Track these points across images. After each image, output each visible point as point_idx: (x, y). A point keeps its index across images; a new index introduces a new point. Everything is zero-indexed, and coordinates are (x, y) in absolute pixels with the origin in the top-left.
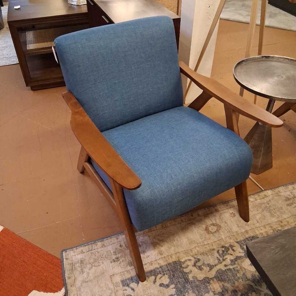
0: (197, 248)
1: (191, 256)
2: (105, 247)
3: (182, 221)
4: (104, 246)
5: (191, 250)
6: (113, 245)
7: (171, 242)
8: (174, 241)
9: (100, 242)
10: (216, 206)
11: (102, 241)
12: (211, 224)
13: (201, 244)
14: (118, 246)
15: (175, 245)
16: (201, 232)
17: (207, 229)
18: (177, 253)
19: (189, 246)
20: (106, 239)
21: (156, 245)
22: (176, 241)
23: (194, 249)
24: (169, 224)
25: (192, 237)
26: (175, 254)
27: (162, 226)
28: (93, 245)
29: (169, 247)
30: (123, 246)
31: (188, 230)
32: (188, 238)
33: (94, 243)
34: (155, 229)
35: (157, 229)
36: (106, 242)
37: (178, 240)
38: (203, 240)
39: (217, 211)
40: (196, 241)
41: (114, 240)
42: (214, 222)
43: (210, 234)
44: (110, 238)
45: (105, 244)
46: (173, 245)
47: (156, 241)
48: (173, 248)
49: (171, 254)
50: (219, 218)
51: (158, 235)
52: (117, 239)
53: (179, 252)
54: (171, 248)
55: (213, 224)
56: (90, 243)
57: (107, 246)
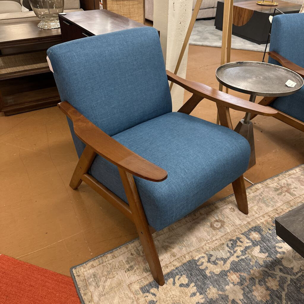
0: (207, 245)
1: (203, 253)
2: (116, 257)
3: (186, 221)
4: (114, 257)
5: (202, 248)
6: (123, 254)
7: (181, 244)
8: (184, 242)
9: (110, 254)
10: (215, 204)
11: (112, 252)
12: (215, 221)
13: (210, 240)
14: (130, 254)
15: (186, 245)
16: (207, 229)
17: (212, 226)
18: (189, 252)
19: (199, 243)
20: (115, 250)
21: (167, 248)
22: (185, 242)
23: (205, 246)
24: (175, 227)
25: (200, 235)
26: (188, 254)
27: (169, 229)
28: (103, 258)
29: (180, 248)
30: (134, 254)
31: (195, 229)
32: (196, 237)
33: (103, 256)
34: (162, 233)
35: (164, 233)
36: (116, 252)
37: (187, 240)
38: (211, 236)
39: (217, 208)
40: (205, 239)
41: (123, 249)
42: (217, 219)
43: (216, 230)
44: (119, 248)
45: (115, 255)
46: (184, 245)
47: (167, 244)
48: (184, 249)
49: (184, 255)
50: (220, 214)
51: (167, 238)
52: (127, 248)
53: (191, 252)
54: (182, 248)
55: (216, 220)
56: (99, 257)
57: (118, 256)
